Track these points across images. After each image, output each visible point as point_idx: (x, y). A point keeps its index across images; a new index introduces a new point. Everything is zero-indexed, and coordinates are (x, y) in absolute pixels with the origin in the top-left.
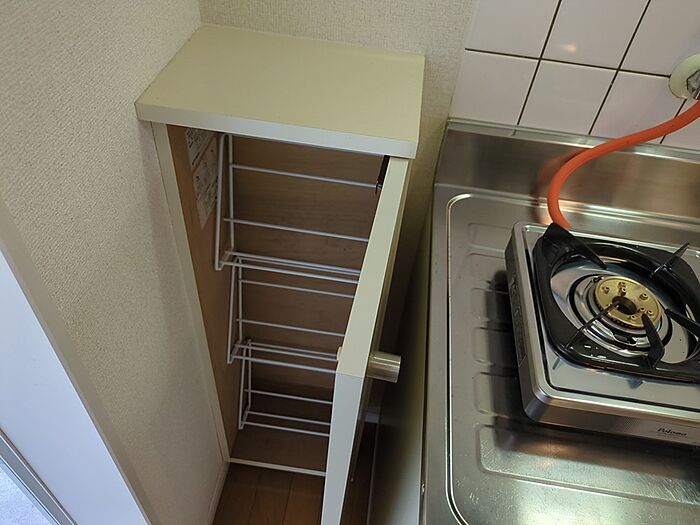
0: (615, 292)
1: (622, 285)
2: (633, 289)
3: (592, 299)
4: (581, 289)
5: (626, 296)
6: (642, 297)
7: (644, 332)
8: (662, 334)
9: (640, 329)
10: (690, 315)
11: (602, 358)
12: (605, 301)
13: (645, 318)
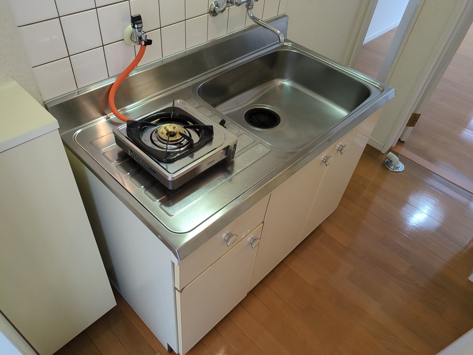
0: (165, 132)
1: (165, 128)
2: (170, 127)
3: (160, 139)
4: (154, 138)
5: (169, 131)
6: (174, 128)
7: (183, 138)
8: (188, 135)
9: (181, 138)
10: (191, 124)
11: (178, 155)
12: (165, 137)
13: (180, 134)
